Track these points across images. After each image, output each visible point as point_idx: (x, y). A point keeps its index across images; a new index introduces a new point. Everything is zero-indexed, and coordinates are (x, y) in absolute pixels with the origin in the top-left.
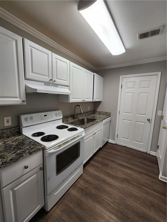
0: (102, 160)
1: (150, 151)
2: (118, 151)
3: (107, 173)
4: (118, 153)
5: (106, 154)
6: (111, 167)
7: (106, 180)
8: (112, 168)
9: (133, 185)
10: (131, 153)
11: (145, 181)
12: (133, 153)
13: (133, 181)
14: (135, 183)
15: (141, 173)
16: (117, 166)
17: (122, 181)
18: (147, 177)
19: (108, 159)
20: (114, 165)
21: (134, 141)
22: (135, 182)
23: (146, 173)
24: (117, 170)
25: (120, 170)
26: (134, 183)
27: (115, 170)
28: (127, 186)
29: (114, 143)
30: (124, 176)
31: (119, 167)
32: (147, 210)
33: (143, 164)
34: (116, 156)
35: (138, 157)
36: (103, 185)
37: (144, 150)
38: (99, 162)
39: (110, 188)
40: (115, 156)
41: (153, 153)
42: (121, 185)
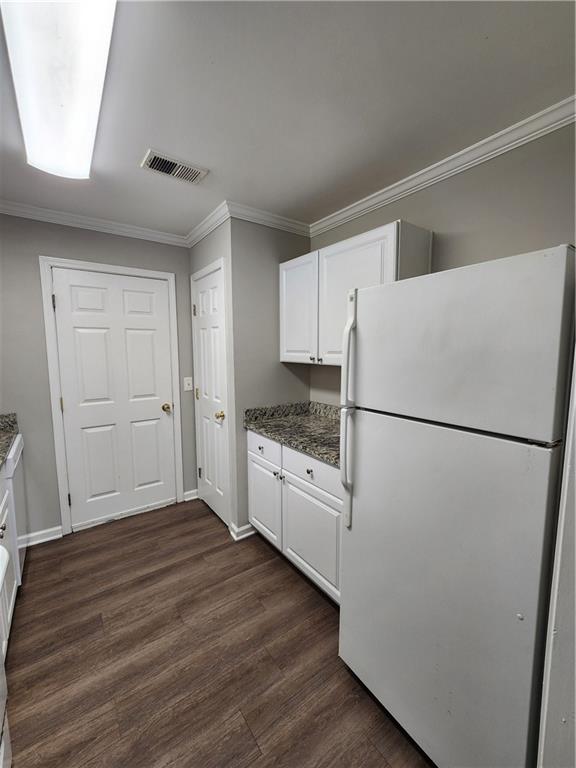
0: (57, 629)
1: (184, 491)
2: (97, 551)
3: (118, 644)
4: (102, 558)
5: (55, 597)
6: (118, 615)
7: (131, 666)
8: (120, 615)
9: (206, 597)
10: (140, 528)
11: (220, 567)
12: (145, 527)
13: (201, 590)
14: (208, 591)
15: (199, 558)
16: (132, 597)
17: (179, 617)
18: (217, 555)
19: (82, 604)
20: (122, 601)
21: (136, 489)
22: (207, 588)
23: (208, 548)
24: (142, 603)
25: (150, 597)
26: (203, 593)
27: (138, 609)
28: (196, 615)
29: (61, 536)
30: (172, 601)
31: (138, 594)
32: (260, 616)
33: (188, 534)
34: (104, 572)
35: (167, 526)
36: (139, 687)
37: (169, 500)
38: (52, 644)
39: (165, 668)
40: (99, 574)
41: (191, 495)
42: (184, 629)
